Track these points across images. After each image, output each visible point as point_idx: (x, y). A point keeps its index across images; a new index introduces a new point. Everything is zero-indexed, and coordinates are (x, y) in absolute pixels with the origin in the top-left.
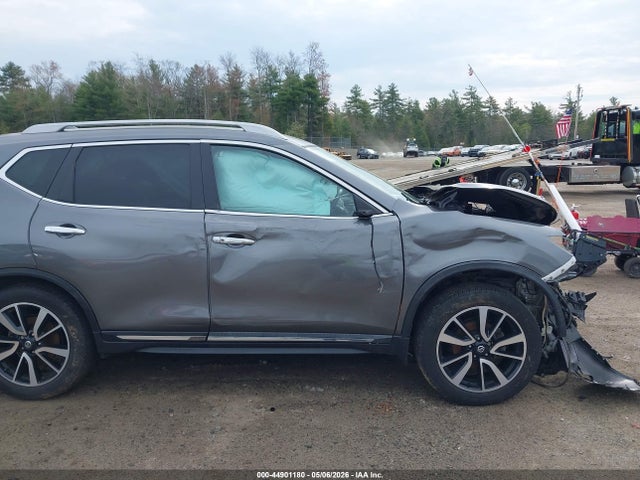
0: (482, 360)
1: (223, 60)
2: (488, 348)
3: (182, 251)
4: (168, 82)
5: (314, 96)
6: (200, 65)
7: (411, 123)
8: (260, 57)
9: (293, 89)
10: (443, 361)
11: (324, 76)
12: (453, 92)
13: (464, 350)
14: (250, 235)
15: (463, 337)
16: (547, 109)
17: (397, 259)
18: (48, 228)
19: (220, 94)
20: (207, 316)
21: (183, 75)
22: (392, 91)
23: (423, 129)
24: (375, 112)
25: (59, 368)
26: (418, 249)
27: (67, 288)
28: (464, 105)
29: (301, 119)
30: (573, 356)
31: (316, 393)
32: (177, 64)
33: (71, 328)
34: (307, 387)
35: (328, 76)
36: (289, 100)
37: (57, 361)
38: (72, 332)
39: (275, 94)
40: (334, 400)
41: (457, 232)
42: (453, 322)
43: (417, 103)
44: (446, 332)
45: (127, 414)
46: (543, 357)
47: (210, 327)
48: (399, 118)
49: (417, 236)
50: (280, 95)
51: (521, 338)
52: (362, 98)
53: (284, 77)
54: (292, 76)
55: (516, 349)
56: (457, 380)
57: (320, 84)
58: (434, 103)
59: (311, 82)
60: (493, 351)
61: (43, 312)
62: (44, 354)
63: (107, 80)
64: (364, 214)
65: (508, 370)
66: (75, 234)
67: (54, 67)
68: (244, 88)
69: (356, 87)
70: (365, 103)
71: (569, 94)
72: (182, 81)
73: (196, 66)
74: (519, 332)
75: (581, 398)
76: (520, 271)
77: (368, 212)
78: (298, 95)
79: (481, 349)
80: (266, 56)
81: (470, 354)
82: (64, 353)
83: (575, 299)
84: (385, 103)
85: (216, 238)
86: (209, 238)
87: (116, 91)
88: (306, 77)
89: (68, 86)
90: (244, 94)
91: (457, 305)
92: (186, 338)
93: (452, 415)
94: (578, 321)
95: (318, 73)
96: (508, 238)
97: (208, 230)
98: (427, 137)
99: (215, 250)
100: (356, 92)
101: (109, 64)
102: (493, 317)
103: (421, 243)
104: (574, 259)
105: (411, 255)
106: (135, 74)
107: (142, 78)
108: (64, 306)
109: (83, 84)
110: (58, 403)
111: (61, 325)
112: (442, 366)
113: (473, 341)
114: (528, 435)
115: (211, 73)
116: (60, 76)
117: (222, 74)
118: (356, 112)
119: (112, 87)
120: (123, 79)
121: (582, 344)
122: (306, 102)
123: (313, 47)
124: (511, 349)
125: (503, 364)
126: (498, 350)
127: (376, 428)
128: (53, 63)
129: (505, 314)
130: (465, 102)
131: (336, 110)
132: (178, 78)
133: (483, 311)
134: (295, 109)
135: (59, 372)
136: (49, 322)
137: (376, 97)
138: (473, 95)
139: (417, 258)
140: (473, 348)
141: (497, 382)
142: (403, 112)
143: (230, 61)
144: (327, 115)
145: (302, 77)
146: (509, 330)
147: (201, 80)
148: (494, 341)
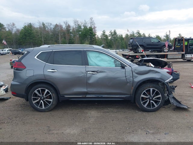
0: (151, 101)
1: (65, 23)
2: (152, 98)
3: (81, 76)
4: (48, 29)
5: (92, 33)
6: (58, 24)
7: (120, 41)
8: (76, 22)
9: (86, 31)
10: (142, 101)
11: (95, 28)
12: (133, 32)
13: (147, 98)
14: (96, 72)
15: (147, 95)
16: (160, 37)
17: (131, 77)
18: (48, 70)
19: (63, 32)
20: (86, 91)
21: (52, 27)
22: (115, 32)
23: (124, 43)
24: (109, 38)
25: (50, 104)
26: (136, 75)
27: (53, 84)
28: (136, 36)
29: (88, 40)
30: (172, 101)
31: (111, 110)
32: (51, 23)
33: (53, 94)
34: (109, 109)
35: (96, 27)
36: (84, 35)
37: (49, 102)
38: (54, 95)
39: (80, 33)
40: (116, 111)
41: (145, 71)
42: (144, 92)
43: (122, 35)
44: (143, 94)
45: (67, 114)
46: (165, 100)
47: (87, 93)
48: (117, 40)
49: (136, 72)
50: (82, 33)
51: (160, 96)
52: (106, 34)
53: (83, 28)
54: (85, 27)
55: (159, 98)
56: (145, 106)
57: (93, 30)
58: (127, 35)
59: (91, 29)
60: (154, 99)
61: (47, 91)
62: (46, 101)
63: (30, 28)
64: (123, 67)
65: (157, 104)
66: (55, 72)
67: (14, 24)
68: (71, 31)
69: (104, 31)
70: (107, 35)
71: (167, 33)
72: (52, 29)
73: (56, 24)
74: (160, 94)
75: (174, 110)
76: (160, 80)
77: (124, 66)
78: (87, 33)
79: (151, 98)
80: (77, 21)
81: (148, 100)
82: (51, 100)
83: (172, 87)
84: (113, 35)
85: (88, 72)
86: (87, 72)
87: (33, 32)
88: (89, 28)
89: (18, 30)
90: (71, 33)
91: (145, 88)
92: (81, 96)
93: (145, 114)
94: (173, 93)
95: (93, 27)
96: (157, 72)
97: (87, 70)
98: (125, 46)
99: (88, 75)
100: (104, 32)
101: (30, 23)
102: (153, 91)
103: (137, 73)
104: (172, 77)
105: (134, 76)
106: (38, 27)
107: (40, 28)
108: (52, 89)
109: (22, 30)
110: (50, 113)
111: (51, 94)
112: (142, 103)
113: (149, 96)
114: (162, 118)
115: (61, 26)
116: (15, 27)
117: (64, 26)
118: (104, 38)
119: (31, 30)
120: (34, 28)
121: (174, 98)
122: (89, 35)
123: (91, 19)
124: (158, 98)
125: (156, 102)
126: (155, 99)
127: (127, 117)
128: (13, 23)
129: (156, 90)
130: (136, 35)
131: (98, 37)
132: (51, 28)
133: (151, 89)
134: (86, 37)
135: (50, 105)
136: (48, 93)
137: (110, 34)
138: (138, 33)
139: (136, 77)
140: (149, 98)
141: (155, 106)
142: (118, 38)
143: (67, 23)
144: (96, 39)
145: (88, 28)
146: (157, 94)
147: (58, 29)
148: (154, 97)
